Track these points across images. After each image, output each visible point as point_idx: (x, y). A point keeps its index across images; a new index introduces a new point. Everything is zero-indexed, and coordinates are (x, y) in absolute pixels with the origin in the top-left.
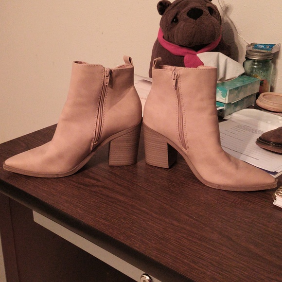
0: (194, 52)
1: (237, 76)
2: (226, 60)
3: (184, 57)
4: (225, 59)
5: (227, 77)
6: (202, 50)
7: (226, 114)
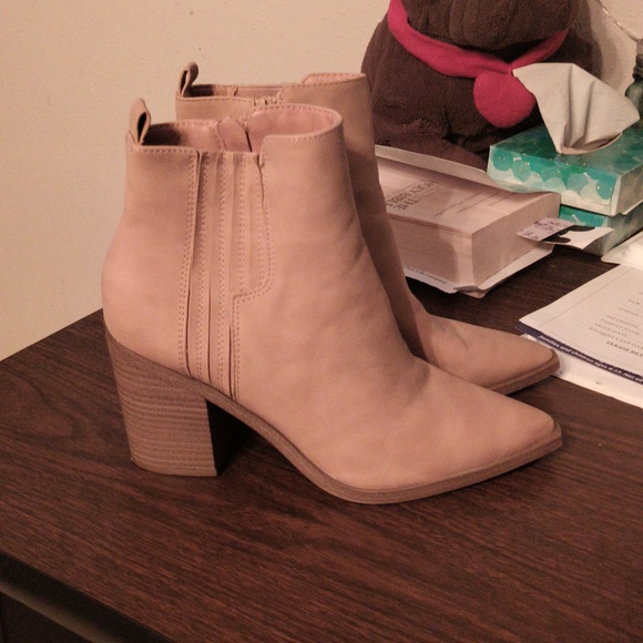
0: (501, 65)
1: (620, 130)
2: (592, 86)
3: (473, 80)
4: (590, 82)
5: (593, 136)
6: (525, 58)
7: (606, 247)
